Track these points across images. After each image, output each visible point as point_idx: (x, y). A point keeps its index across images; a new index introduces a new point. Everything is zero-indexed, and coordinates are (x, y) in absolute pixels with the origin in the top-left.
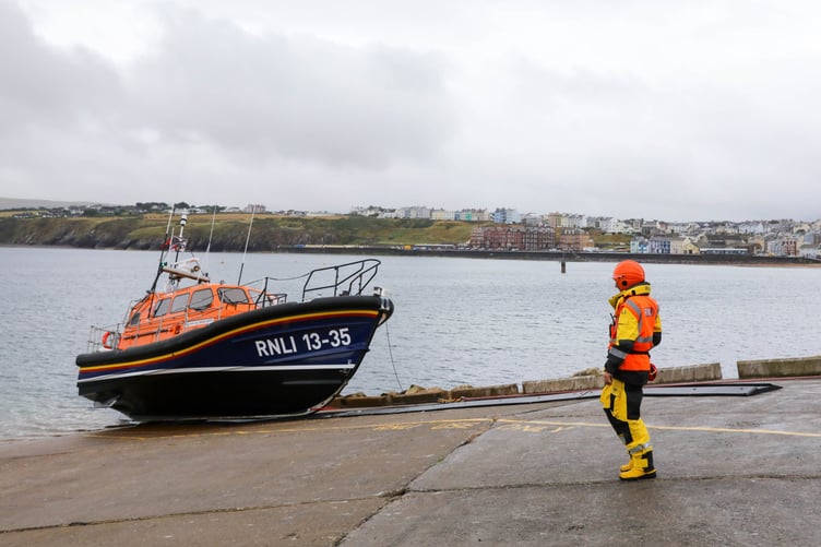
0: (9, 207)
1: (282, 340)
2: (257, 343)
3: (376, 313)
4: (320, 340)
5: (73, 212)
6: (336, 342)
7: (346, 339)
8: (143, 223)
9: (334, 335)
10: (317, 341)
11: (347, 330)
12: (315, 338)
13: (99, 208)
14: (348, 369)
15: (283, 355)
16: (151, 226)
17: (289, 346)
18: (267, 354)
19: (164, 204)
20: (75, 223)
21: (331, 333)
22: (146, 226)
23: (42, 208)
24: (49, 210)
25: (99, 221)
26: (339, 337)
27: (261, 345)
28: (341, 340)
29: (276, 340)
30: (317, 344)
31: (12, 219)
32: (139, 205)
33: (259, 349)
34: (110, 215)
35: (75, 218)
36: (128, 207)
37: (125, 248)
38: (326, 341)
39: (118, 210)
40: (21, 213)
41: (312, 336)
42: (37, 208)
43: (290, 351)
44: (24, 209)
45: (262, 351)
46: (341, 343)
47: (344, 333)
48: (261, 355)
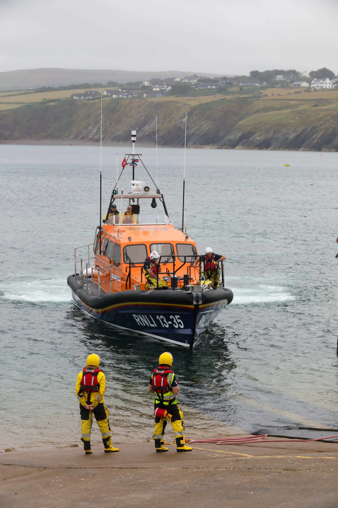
0: (67, 83)
5: (157, 89)
8: (260, 104)
13: (195, 81)
16: (273, 109)
19: (294, 72)
20: (159, 106)
22: (265, 110)
23: (111, 84)
24: (121, 86)
25: (194, 102)
31: (70, 102)
32: (255, 74)
34: (209, 93)
35: (160, 99)
36: (237, 79)
37: (233, 145)
39: (221, 84)
40: (83, 91)
42: (105, 83)
44: (87, 86)
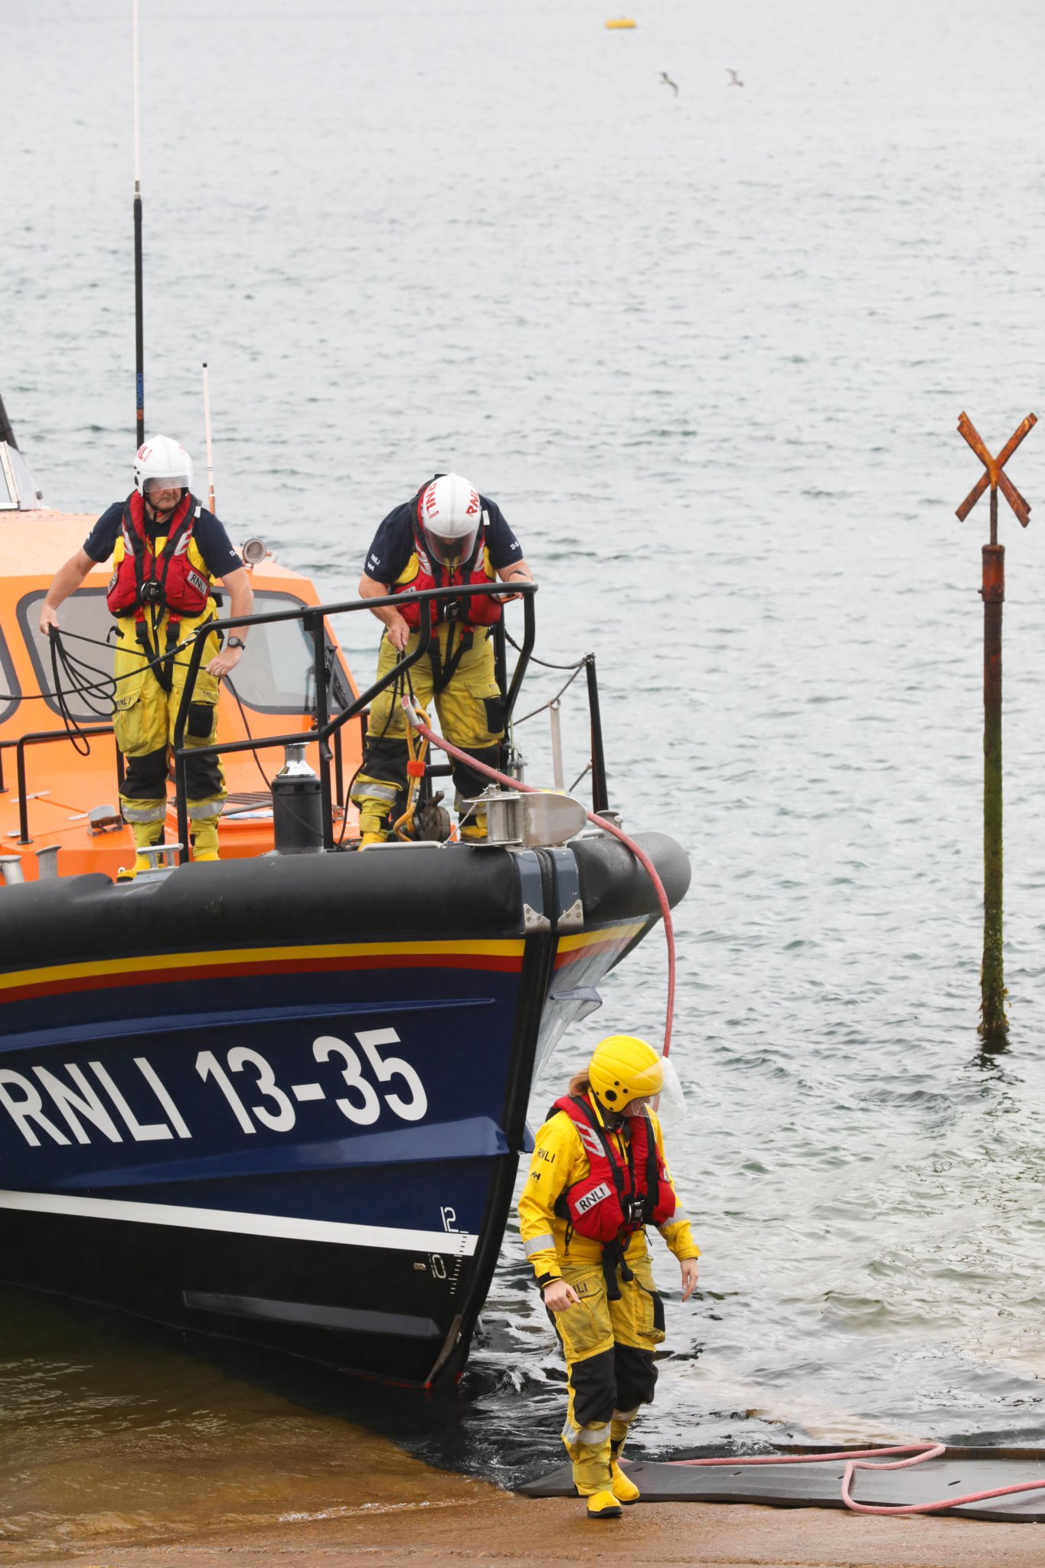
1: (97, 1067)
3: (512, 948)
4: (284, 1083)
6: (356, 1099)
7: (398, 1086)
9: (337, 1061)
10: (267, 1083)
11: (392, 1036)
14: (449, 1260)
15: (134, 1149)
17: (145, 1106)
18: (61, 1140)
21: (323, 1048)
26: (368, 1072)
27: (19, 1094)
28: (381, 1089)
29: (75, 1072)
30: (273, 1108)
33: (17, 1111)
38: (310, 1092)
41: (236, 1066)
43: (161, 1133)
45: (29, 1119)
46: (385, 1107)
47: (385, 1051)
48: (33, 1141)
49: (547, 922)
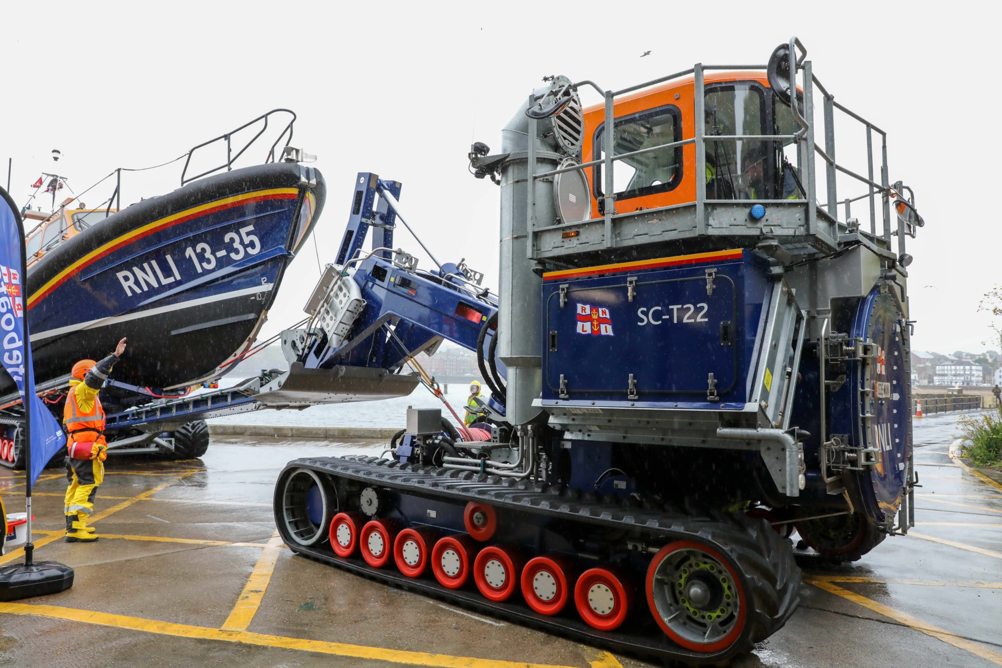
1: (154, 263)
2: (120, 275)
3: (294, 191)
4: (213, 253)
6: (237, 252)
7: (252, 245)
9: (232, 240)
10: (208, 255)
11: (251, 228)
12: (203, 250)
14: (263, 293)
15: (162, 288)
17: (168, 272)
18: (138, 291)
21: (227, 239)
26: (242, 242)
27: (126, 278)
28: (245, 246)
29: (146, 265)
30: (209, 261)
33: (125, 285)
38: (223, 253)
41: (198, 250)
43: (171, 280)
45: (130, 287)
46: (246, 252)
47: (248, 234)
48: (129, 294)
49: (307, 181)
